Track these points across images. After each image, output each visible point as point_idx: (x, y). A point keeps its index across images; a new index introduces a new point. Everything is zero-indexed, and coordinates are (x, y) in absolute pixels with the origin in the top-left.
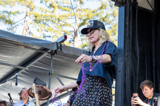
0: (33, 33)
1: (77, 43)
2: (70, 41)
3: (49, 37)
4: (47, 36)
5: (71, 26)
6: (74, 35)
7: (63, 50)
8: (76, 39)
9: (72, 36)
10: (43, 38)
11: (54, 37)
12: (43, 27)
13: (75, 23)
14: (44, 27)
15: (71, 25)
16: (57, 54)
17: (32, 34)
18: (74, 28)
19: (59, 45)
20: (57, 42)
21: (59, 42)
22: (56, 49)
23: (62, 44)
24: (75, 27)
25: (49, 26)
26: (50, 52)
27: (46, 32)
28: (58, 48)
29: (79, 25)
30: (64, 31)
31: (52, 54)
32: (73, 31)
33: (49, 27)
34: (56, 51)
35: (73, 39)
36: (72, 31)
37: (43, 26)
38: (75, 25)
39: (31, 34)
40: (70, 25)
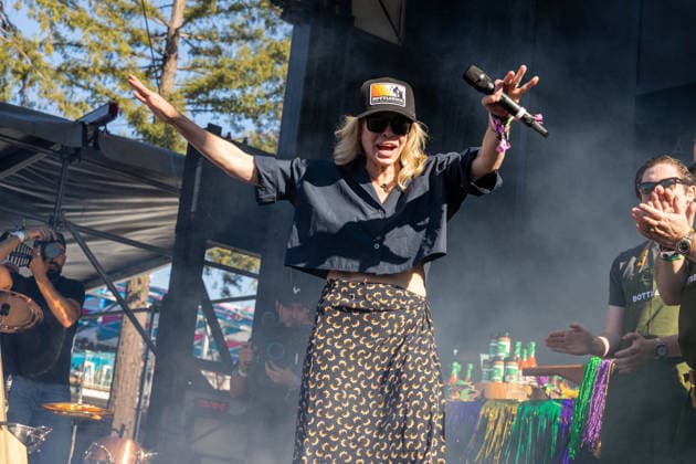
0: (19, 28)
1: (175, 75)
2: (150, 67)
3: (78, 45)
4: (70, 44)
5: (157, 16)
6: (167, 49)
7: (103, 150)
8: (172, 66)
9: (160, 51)
10: (55, 49)
11: (94, 51)
12: (56, 12)
13: (173, 5)
14: (60, 12)
15: (159, 11)
16: (80, 159)
17: (15, 30)
18: (166, 24)
19: (90, 133)
20: (83, 123)
21: (91, 124)
22: (80, 145)
23: (102, 128)
24: (172, 21)
25: (77, 8)
26: (58, 152)
27: (67, 28)
28: (85, 141)
29: (185, 16)
30: (132, 32)
31: (65, 156)
32: (163, 35)
33: (77, 13)
34: (77, 150)
35: (161, 63)
36: (160, 33)
37: (57, 8)
38: (170, 13)
39: (8, 30)
40: (153, 12)
